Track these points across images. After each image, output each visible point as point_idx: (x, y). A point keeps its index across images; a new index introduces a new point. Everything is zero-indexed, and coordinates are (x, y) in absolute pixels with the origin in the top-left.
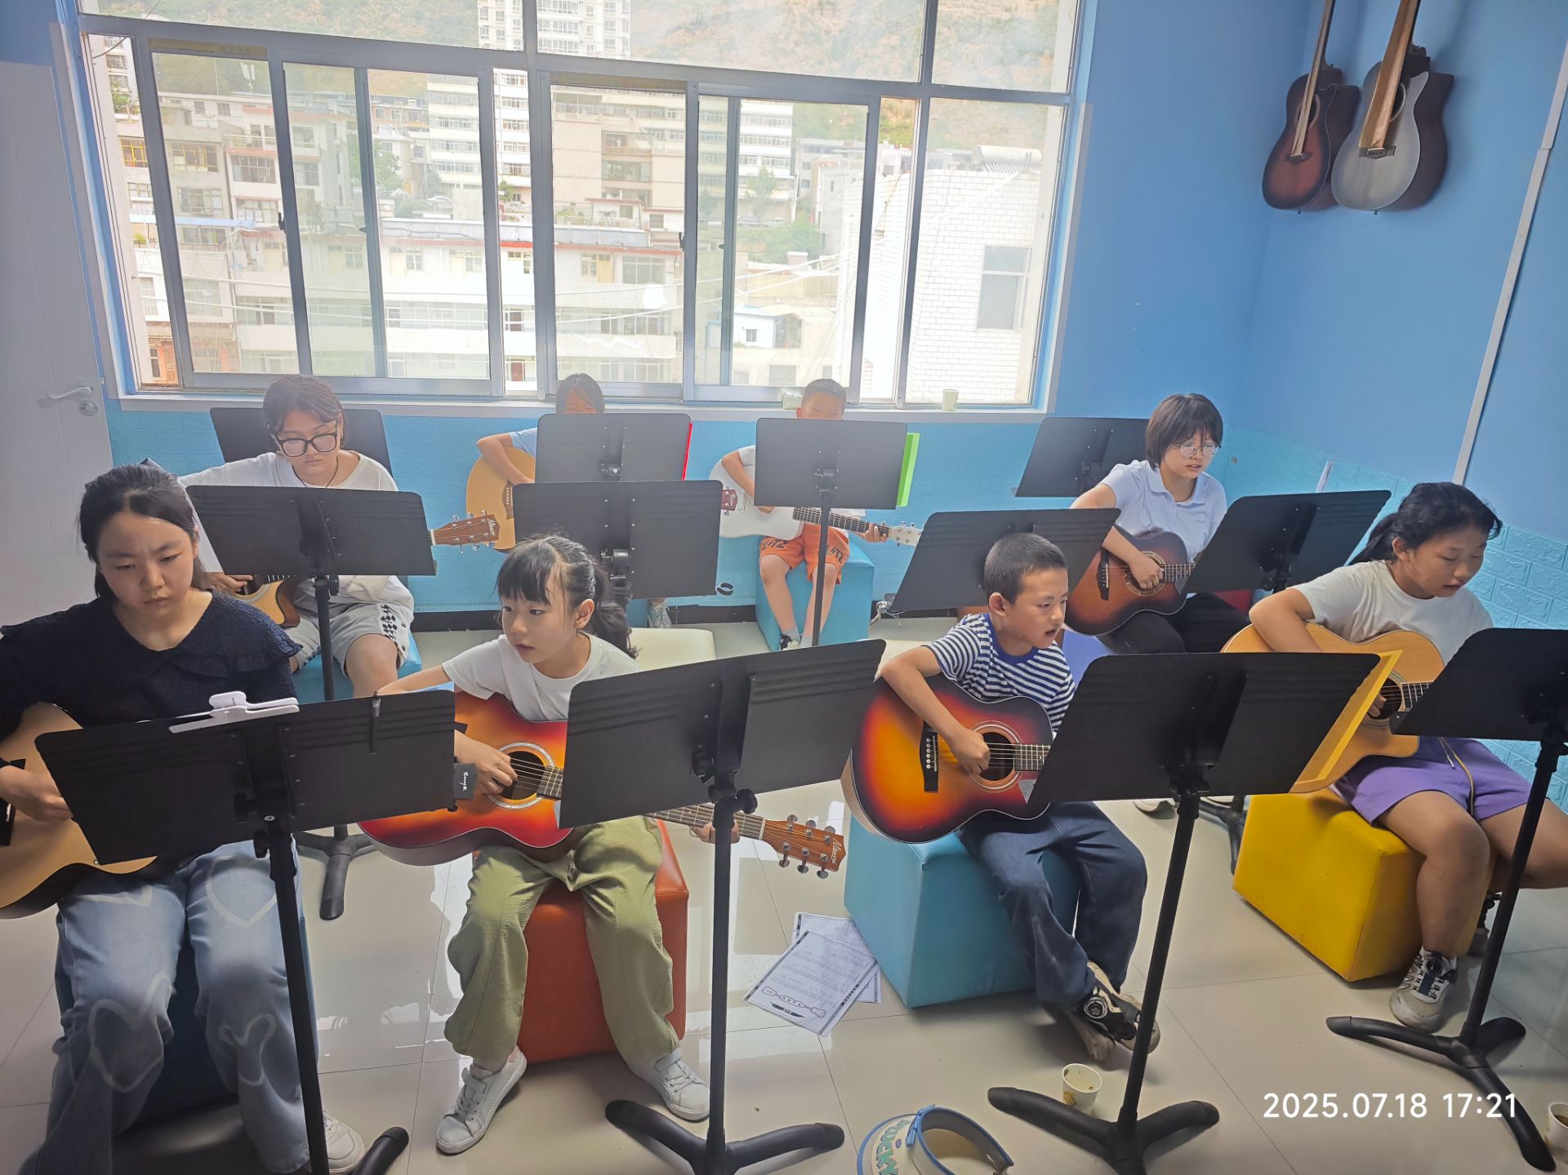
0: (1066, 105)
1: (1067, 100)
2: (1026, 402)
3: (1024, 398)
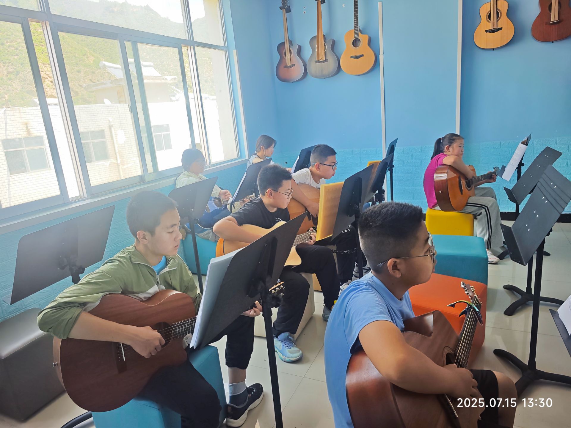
0: (225, 51)
2: (237, 157)
3: (235, 156)
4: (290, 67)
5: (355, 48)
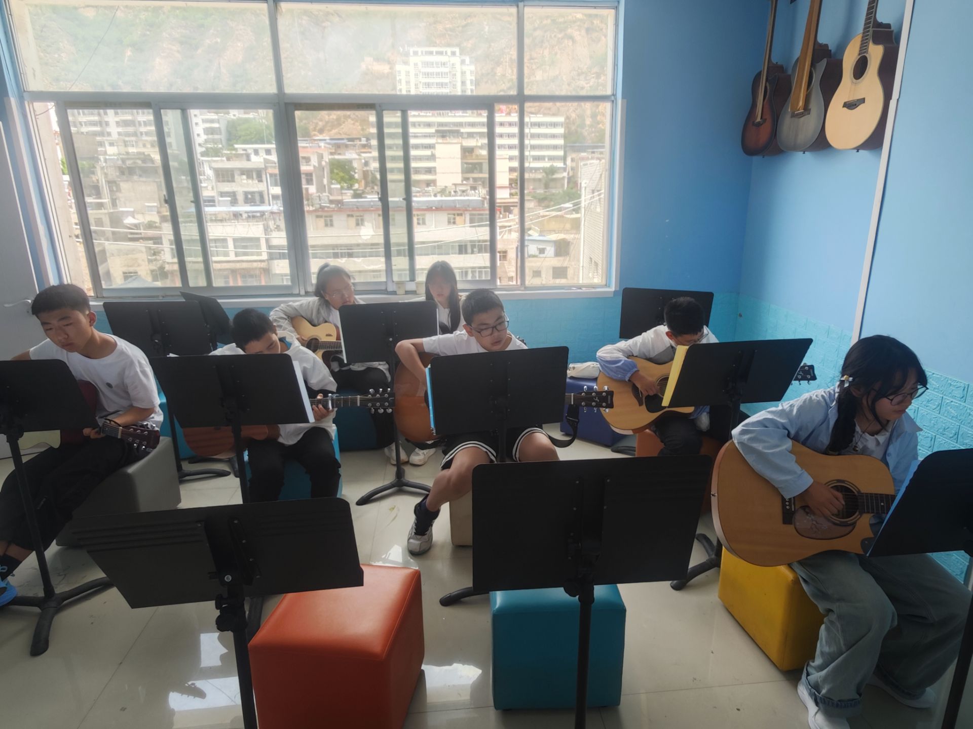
0: (612, 101)
1: (612, 98)
4: (759, 124)
5: (854, 80)
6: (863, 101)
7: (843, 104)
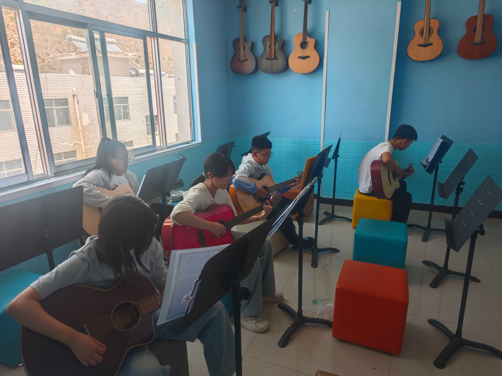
0: (186, 43)
1: (186, 41)
3: (189, 139)
4: (243, 61)
5: (302, 49)
6: (309, 57)
7: (298, 57)
